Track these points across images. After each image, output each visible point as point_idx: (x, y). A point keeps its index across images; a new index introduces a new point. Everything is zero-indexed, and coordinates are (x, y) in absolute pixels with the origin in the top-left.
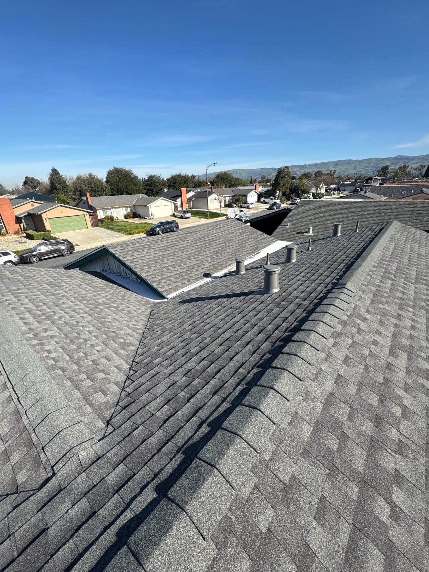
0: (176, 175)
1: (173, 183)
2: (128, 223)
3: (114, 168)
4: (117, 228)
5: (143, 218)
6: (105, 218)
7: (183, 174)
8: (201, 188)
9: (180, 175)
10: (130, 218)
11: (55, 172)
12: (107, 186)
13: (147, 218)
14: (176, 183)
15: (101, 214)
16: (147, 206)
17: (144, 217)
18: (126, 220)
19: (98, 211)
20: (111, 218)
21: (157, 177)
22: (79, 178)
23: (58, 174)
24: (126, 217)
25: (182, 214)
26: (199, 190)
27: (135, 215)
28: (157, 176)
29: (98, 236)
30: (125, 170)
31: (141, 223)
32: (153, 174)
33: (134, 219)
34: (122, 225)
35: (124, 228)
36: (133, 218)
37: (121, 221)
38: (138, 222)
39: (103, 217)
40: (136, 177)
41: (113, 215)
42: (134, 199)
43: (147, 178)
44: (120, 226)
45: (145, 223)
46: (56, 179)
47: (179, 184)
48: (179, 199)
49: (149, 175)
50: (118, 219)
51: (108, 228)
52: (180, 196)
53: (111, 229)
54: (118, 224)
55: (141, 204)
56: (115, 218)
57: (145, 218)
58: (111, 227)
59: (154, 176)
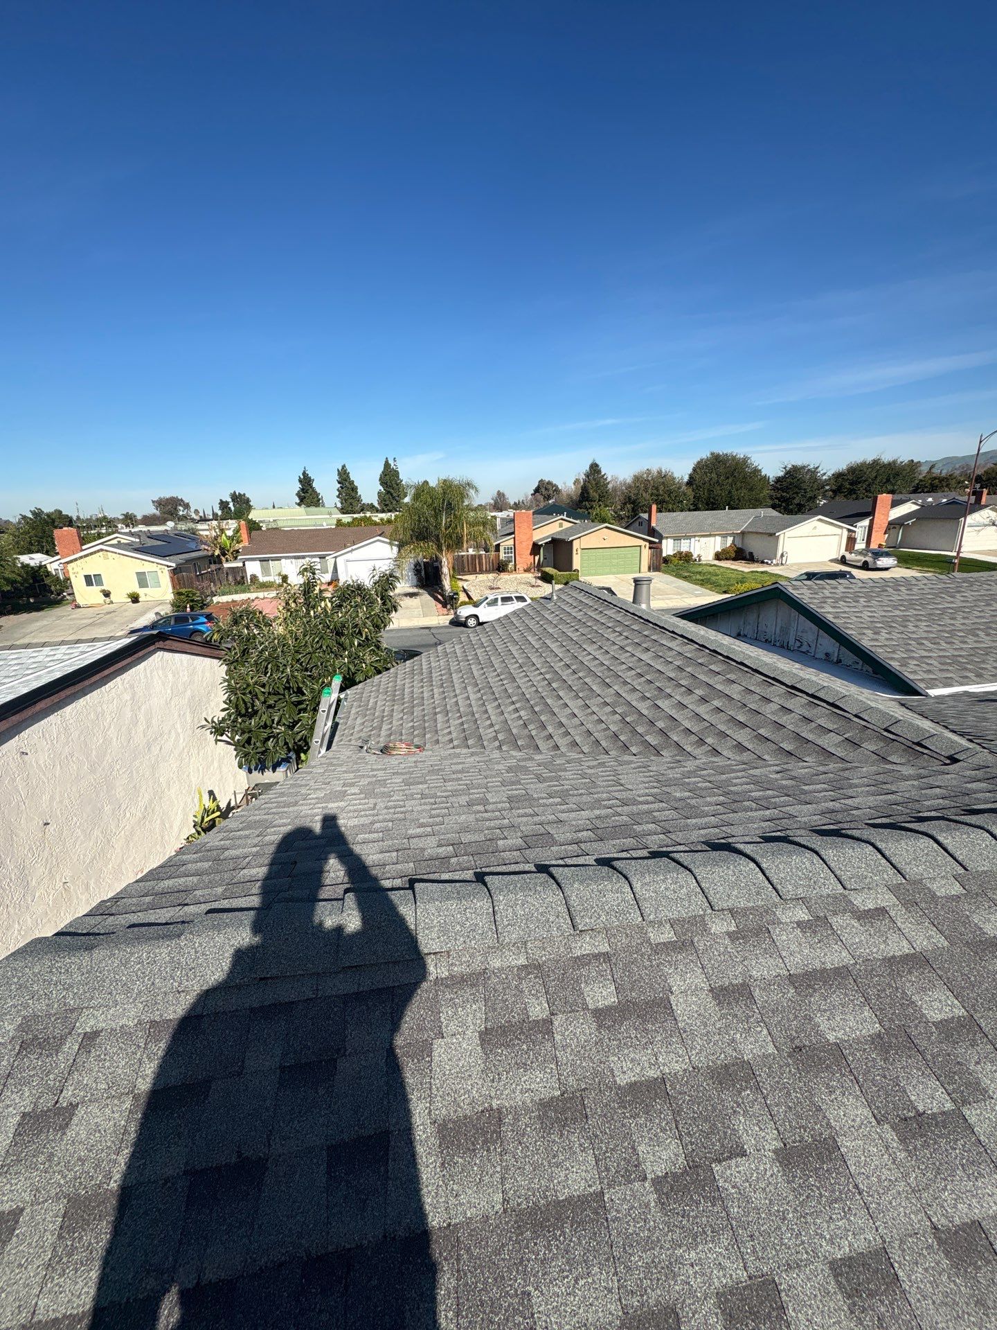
0: (864, 464)
1: (851, 484)
2: (721, 570)
3: (712, 454)
4: (698, 577)
5: (757, 562)
6: (675, 556)
7: (887, 458)
8: (940, 494)
9: (876, 463)
10: (727, 559)
11: (594, 468)
12: (690, 492)
13: (767, 563)
14: (860, 483)
15: (668, 548)
16: (777, 534)
17: (760, 559)
18: (716, 562)
19: (664, 542)
20: (686, 558)
21: (809, 470)
22: (637, 478)
23: (599, 472)
24: (718, 557)
25: (869, 559)
26: (930, 500)
27: (740, 554)
28: (812, 467)
29: (659, 589)
30: (734, 458)
31: (752, 572)
32: (799, 463)
33: (736, 563)
34: (710, 573)
35: (714, 578)
36: (734, 559)
37: (706, 565)
38: (747, 570)
39: (671, 553)
40: (756, 471)
41: (692, 551)
42: (743, 519)
43: (781, 474)
44: (704, 574)
45: (762, 572)
46: (594, 482)
47: (869, 485)
48: (866, 522)
49: (790, 466)
50: (700, 560)
51: (678, 576)
52: (870, 513)
53: (685, 577)
54: (700, 569)
55: (760, 531)
56: (695, 556)
57: (763, 562)
58: (686, 574)
59: (803, 467)
